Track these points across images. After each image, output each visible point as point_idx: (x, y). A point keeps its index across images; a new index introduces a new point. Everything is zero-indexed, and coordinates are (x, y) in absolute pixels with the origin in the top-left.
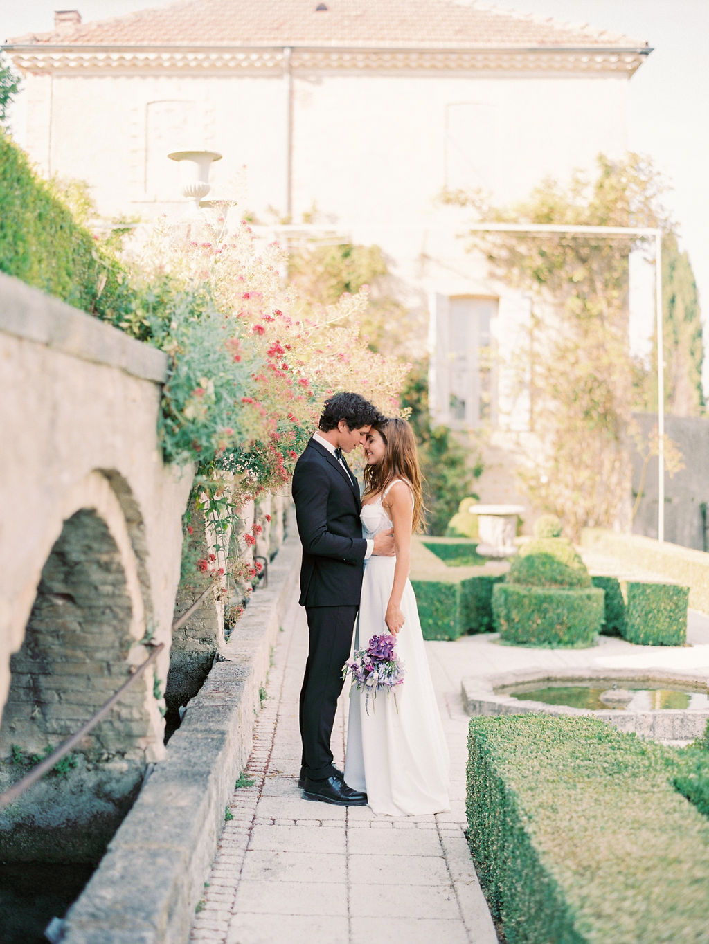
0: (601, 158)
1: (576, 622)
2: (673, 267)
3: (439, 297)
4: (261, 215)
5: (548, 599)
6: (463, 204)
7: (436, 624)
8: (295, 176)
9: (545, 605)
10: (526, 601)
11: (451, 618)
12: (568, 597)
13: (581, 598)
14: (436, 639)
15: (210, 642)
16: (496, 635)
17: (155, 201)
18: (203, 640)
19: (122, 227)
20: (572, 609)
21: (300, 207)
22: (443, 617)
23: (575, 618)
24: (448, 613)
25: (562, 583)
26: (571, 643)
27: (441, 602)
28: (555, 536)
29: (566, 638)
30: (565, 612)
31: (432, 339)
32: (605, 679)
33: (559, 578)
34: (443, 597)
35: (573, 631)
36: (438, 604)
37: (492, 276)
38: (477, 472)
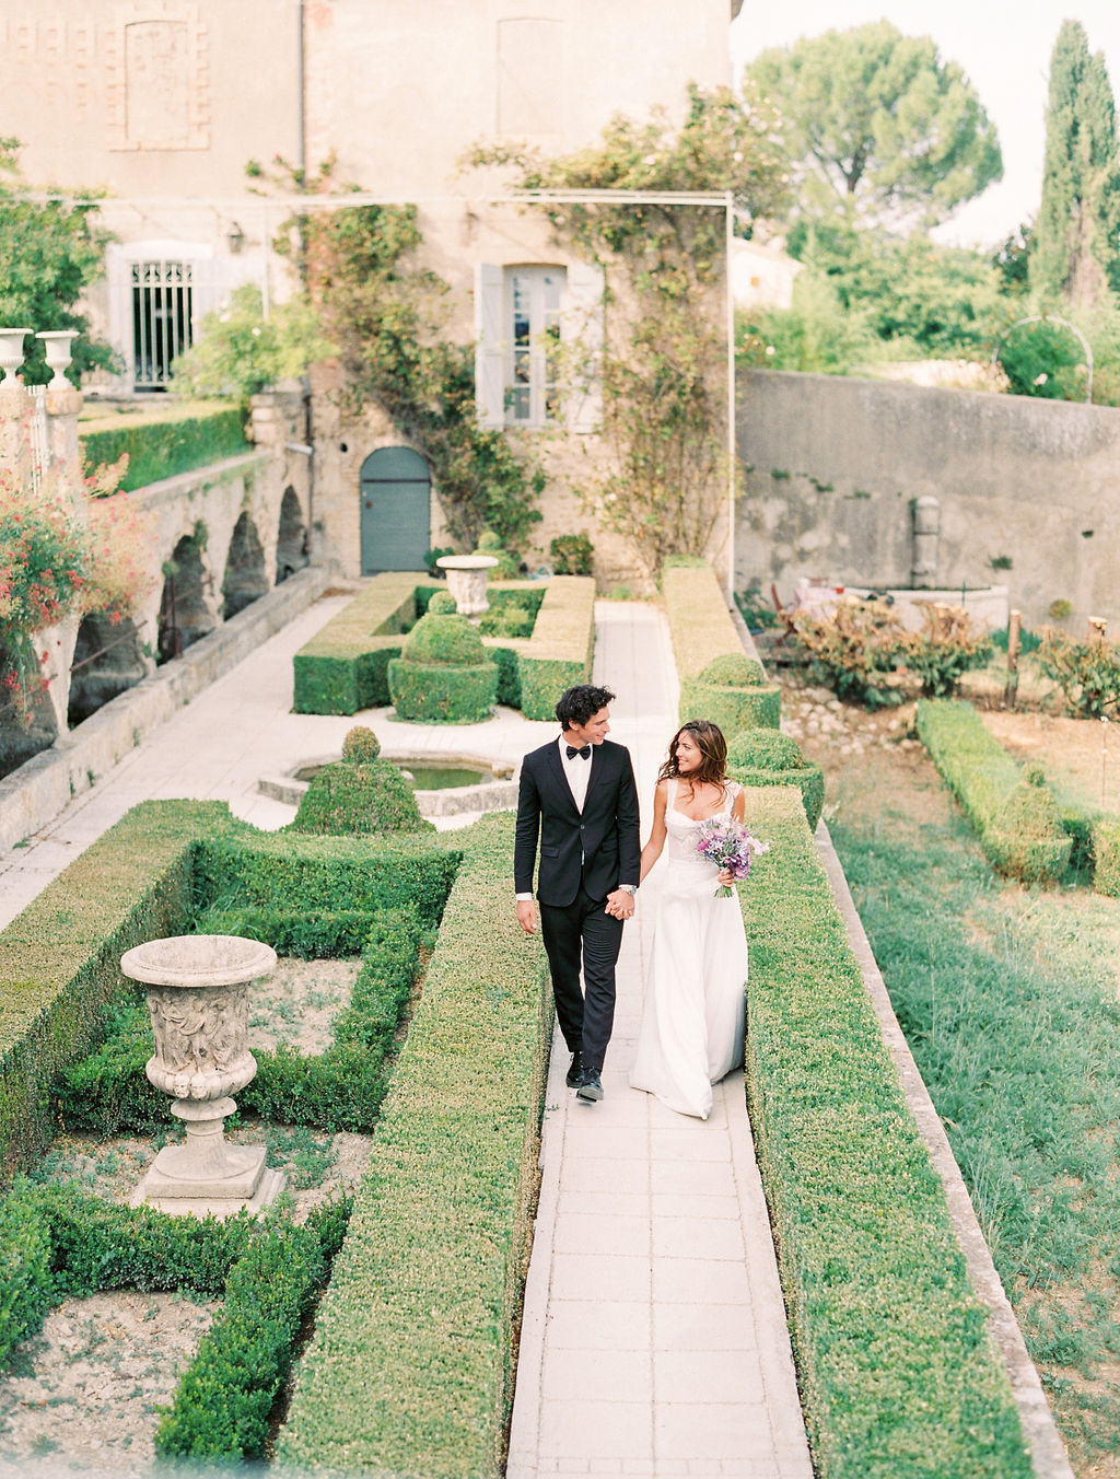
0: (692, 87)
1: (461, 699)
2: (1076, 74)
3: (486, 267)
4: (268, 167)
5: (431, 677)
6: (503, 161)
7: (329, 699)
8: (310, 117)
9: (428, 682)
10: (411, 678)
11: (345, 692)
12: (451, 675)
13: (464, 675)
14: (330, 714)
15: (52, 731)
16: (391, 710)
17: (139, 150)
18: (46, 729)
19: (85, 203)
20: (455, 686)
21: (317, 156)
22: (336, 693)
23: (458, 695)
24: (341, 689)
25: (447, 660)
26: (456, 718)
27: (335, 678)
28: (446, 613)
29: (451, 714)
30: (448, 689)
31: (478, 324)
32: (422, 760)
33: (444, 655)
34: (336, 673)
35: (457, 707)
36: (331, 680)
37: (556, 242)
38: (540, 485)
